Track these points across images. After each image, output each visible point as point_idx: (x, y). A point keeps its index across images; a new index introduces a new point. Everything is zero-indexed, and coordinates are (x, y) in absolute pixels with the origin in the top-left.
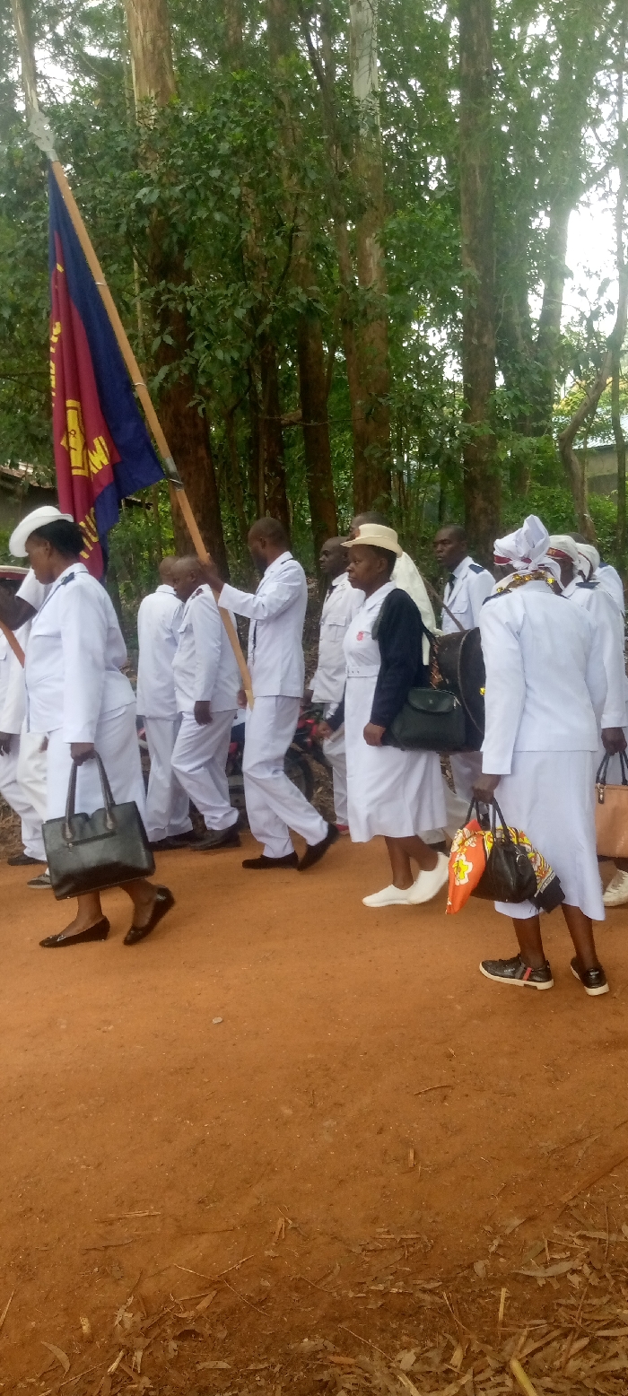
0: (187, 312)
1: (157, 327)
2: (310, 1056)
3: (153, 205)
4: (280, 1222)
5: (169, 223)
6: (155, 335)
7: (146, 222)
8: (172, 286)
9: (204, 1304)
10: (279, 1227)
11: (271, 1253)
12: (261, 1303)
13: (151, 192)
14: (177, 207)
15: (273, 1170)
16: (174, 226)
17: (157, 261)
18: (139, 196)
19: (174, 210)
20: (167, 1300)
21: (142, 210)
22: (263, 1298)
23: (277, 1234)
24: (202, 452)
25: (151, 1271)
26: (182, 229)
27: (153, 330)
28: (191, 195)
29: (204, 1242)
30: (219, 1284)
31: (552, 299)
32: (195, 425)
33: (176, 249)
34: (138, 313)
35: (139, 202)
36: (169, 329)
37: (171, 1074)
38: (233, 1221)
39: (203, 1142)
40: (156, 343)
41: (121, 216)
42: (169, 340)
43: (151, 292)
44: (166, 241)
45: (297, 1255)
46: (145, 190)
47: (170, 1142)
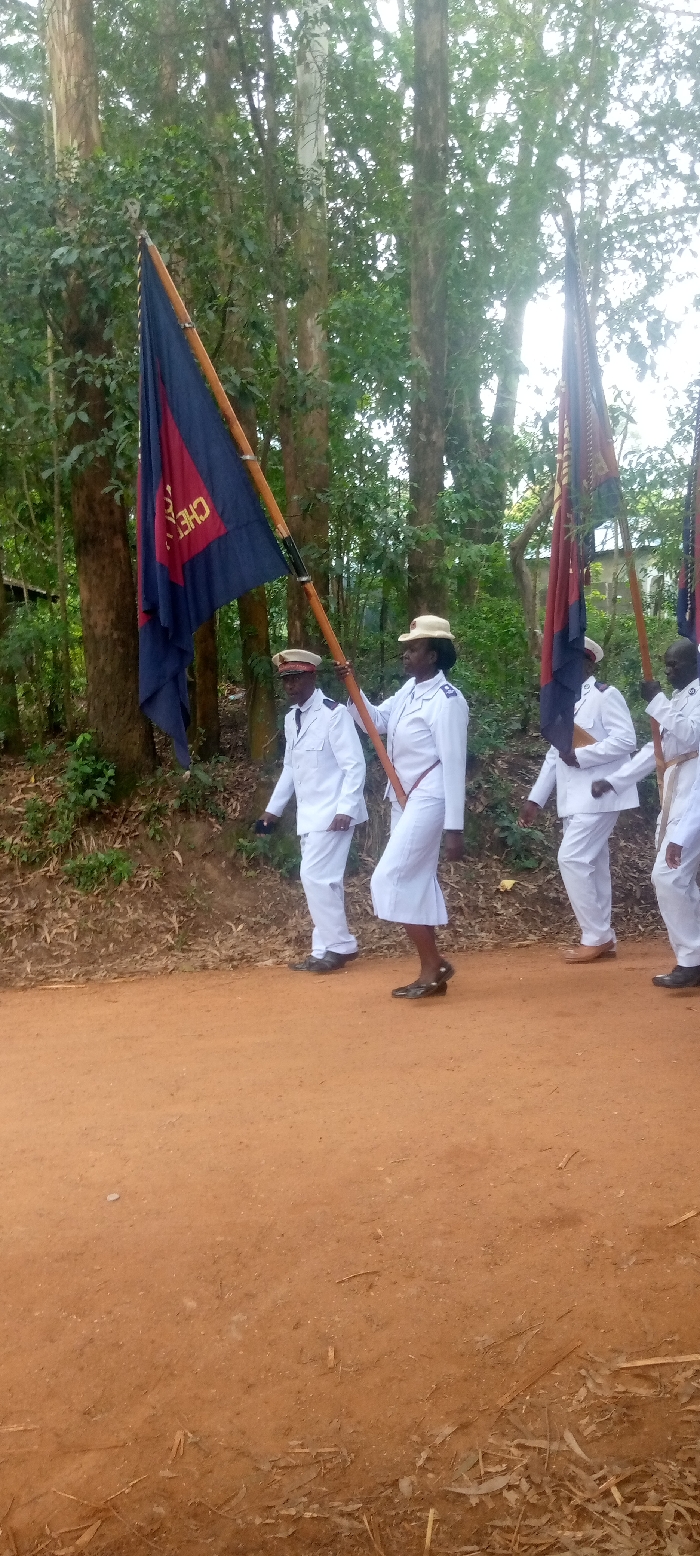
0: (105, 389)
1: (71, 402)
2: (219, 1239)
3: (69, 266)
4: (179, 1436)
5: (87, 289)
6: (69, 411)
7: (63, 286)
8: (89, 358)
9: (86, 1537)
10: (177, 1442)
11: (167, 1473)
12: (154, 1534)
13: (69, 252)
14: (97, 272)
15: (172, 1374)
16: (94, 292)
17: (74, 329)
18: (55, 255)
19: (94, 274)
20: (42, 1535)
21: (59, 271)
22: (155, 1528)
23: (174, 1450)
24: (118, 543)
25: (23, 1500)
26: (103, 295)
27: (67, 406)
28: (114, 259)
29: (90, 1460)
30: (104, 1513)
31: (505, 394)
32: (112, 513)
33: (96, 317)
34: (51, 386)
35: (55, 262)
36: (85, 404)
37: (57, 1261)
38: (123, 1436)
39: (91, 1341)
40: (69, 420)
41: (34, 277)
42: (85, 418)
43: (66, 363)
44: (85, 307)
45: (197, 1476)
46: (62, 250)
47: (52, 1341)
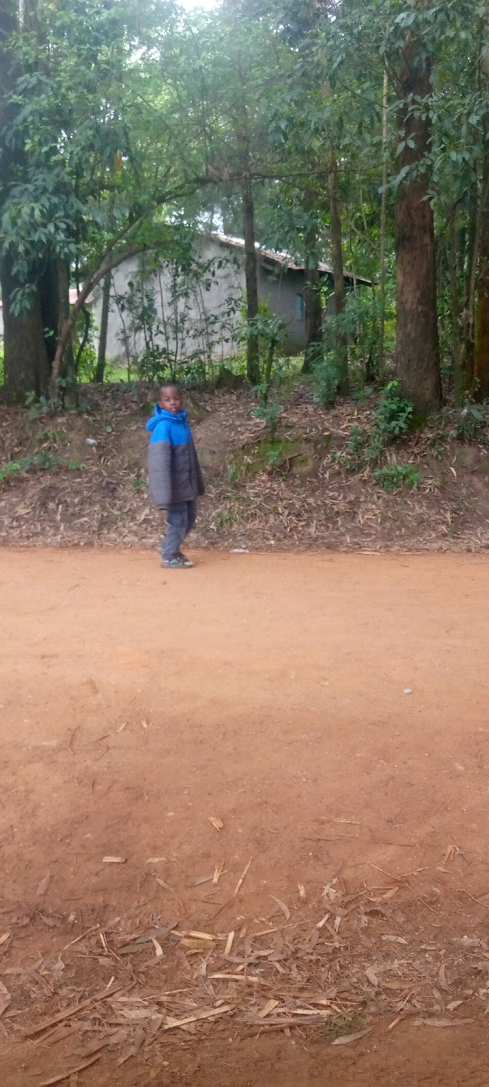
0: (429, 120)
1: (402, 133)
3: (408, 28)
4: (450, 848)
5: (420, 44)
6: (400, 140)
7: (401, 44)
8: (418, 98)
9: (389, 895)
10: (449, 851)
11: (441, 869)
12: (431, 903)
15: (446, 809)
18: (397, 20)
20: (362, 887)
21: (399, 32)
22: (434, 899)
23: (447, 856)
25: (350, 864)
27: (400, 136)
29: (391, 851)
30: (401, 883)
32: (424, 216)
34: (384, 123)
35: (397, 26)
38: (413, 840)
39: (393, 778)
40: (401, 147)
42: (412, 145)
44: (417, 59)
46: (403, 15)
